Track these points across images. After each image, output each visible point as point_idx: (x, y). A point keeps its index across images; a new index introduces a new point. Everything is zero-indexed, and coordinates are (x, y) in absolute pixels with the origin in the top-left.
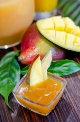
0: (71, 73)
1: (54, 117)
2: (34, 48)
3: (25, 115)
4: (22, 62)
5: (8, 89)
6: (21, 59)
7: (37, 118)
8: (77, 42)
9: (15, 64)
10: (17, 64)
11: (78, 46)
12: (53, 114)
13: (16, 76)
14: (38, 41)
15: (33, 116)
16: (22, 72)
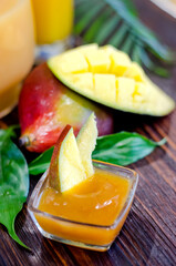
0: (135, 159)
1: (123, 251)
2: (50, 114)
3: (59, 255)
4: (28, 148)
5: (9, 209)
6: (27, 140)
7: (86, 258)
8: (139, 94)
9: (13, 155)
10: (19, 154)
11: (143, 102)
12: (118, 246)
13: (19, 179)
14: (59, 99)
15: (77, 256)
16: (32, 169)
